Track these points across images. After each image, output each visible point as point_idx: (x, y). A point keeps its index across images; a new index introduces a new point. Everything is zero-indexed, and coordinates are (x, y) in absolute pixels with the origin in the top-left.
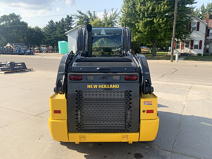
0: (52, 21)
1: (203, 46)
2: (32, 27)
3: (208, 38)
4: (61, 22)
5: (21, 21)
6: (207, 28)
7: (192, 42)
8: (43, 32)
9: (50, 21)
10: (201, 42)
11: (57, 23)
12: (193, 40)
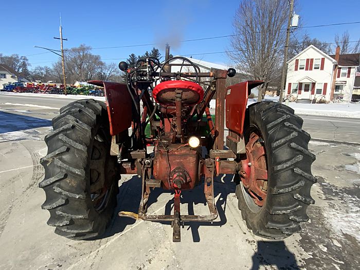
1: (329, 90)
6: (336, 66)
7: (314, 84)
9: (132, 55)
10: (326, 85)
12: (314, 82)
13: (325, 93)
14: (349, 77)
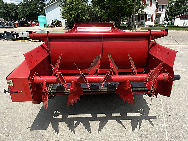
1: (154, 19)
3: (157, 13)
6: (157, 4)
7: (146, 15)
8: (19, 8)
10: (153, 15)
13: (152, 21)
14: (162, 11)
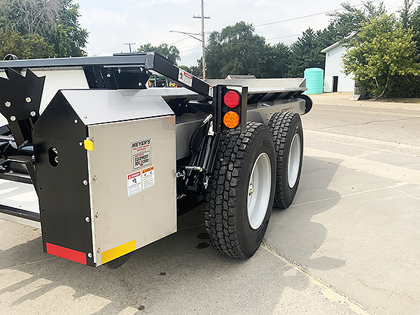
0: (309, 31)
2: (272, 45)
4: (328, 30)
5: (254, 34)
8: (291, 53)
9: (307, 31)
11: (319, 33)
